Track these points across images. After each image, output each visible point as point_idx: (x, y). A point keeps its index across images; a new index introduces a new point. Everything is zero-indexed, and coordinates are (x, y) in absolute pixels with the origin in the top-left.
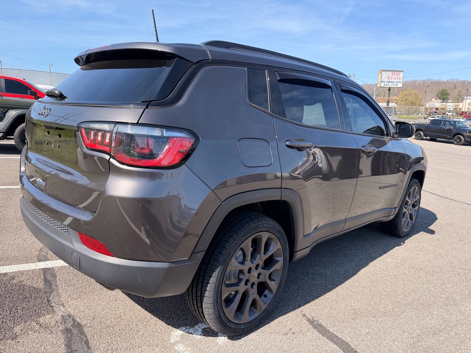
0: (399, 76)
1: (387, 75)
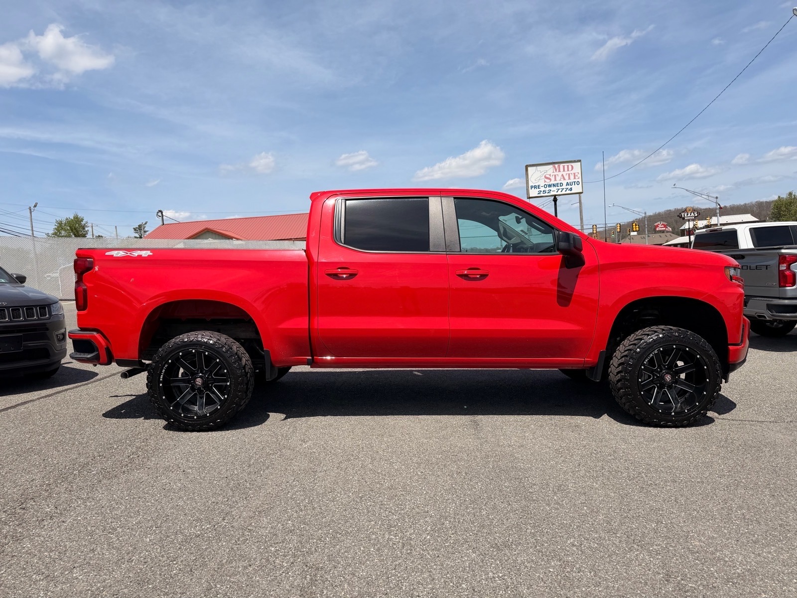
0: (572, 172)
1: (543, 172)
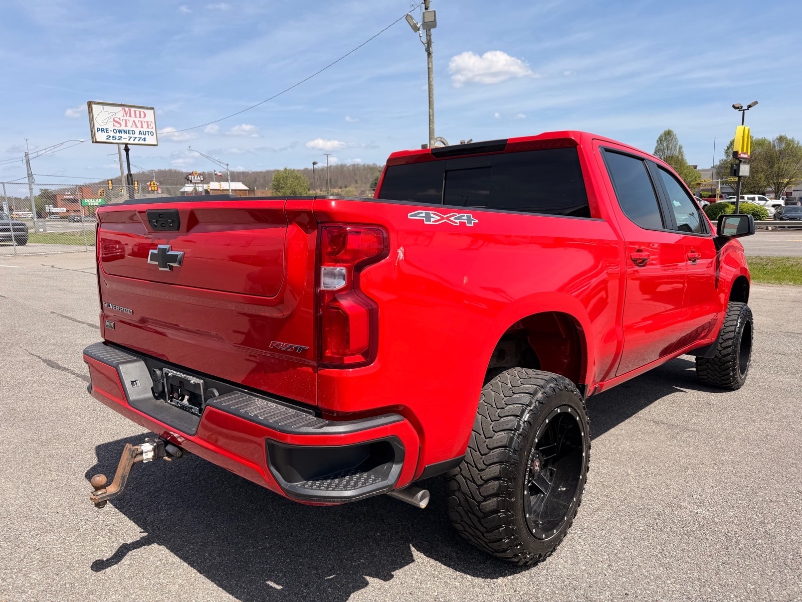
0: (145, 120)
1: (111, 114)
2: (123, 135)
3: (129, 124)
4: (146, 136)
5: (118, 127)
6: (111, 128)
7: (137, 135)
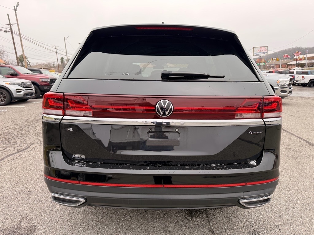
0: (265, 49)
1: (258, 49)
2: (259, 54)
3: (261, 51)
4: (265, 53)
5: (259, 52)
6: (257, 52)
7: (263, 53)
